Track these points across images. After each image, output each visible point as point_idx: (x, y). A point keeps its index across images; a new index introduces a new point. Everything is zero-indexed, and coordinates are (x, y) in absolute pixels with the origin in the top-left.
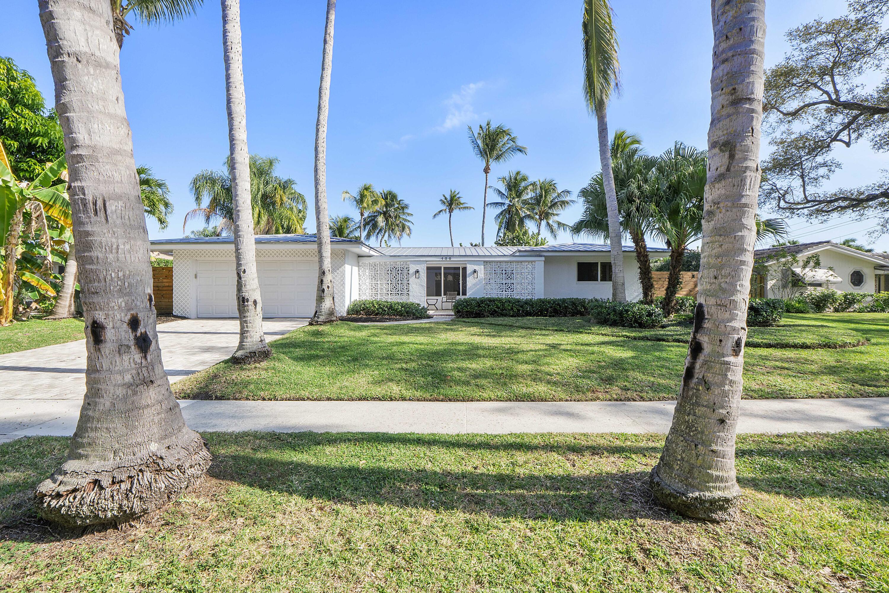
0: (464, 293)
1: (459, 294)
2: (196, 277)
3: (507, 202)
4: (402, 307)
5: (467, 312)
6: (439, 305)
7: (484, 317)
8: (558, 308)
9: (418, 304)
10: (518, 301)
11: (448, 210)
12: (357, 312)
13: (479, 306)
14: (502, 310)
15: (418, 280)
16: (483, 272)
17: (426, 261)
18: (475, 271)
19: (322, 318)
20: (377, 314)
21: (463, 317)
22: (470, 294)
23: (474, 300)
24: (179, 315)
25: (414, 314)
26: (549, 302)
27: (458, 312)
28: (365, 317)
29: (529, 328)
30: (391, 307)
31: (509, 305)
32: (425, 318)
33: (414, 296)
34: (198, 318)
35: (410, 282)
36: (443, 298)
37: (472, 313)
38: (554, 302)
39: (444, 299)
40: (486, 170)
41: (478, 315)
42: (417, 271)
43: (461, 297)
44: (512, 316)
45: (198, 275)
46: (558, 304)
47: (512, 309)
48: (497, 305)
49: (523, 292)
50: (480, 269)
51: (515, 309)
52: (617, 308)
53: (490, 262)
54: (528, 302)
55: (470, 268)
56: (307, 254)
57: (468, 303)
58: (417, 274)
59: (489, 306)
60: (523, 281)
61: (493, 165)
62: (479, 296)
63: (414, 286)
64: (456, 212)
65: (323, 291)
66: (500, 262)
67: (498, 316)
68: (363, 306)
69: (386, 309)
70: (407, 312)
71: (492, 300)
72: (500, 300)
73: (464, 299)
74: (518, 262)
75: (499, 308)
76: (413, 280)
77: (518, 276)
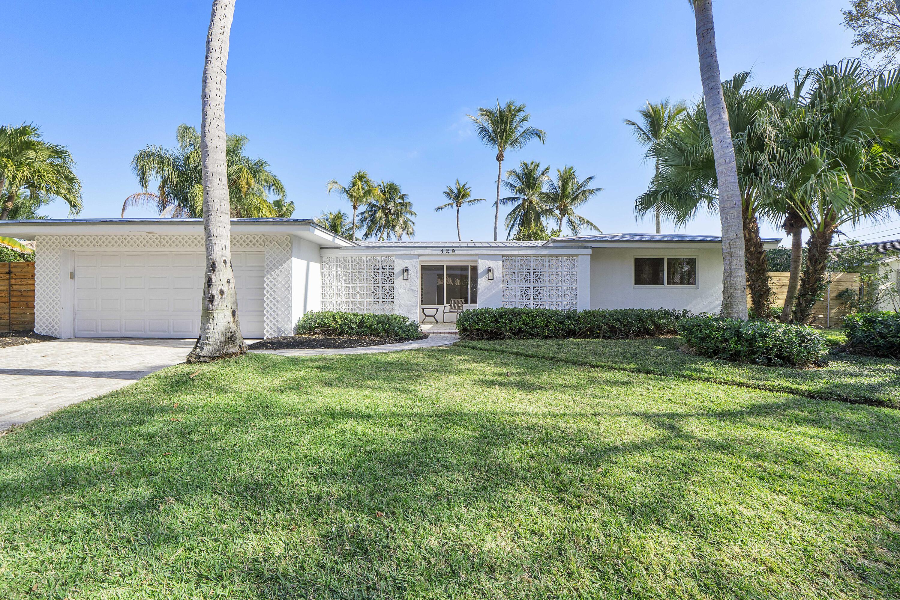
0: (474, 301)
1: (466, 302)
2: (72, 276)
3: (522, 197)
4: (378, 323)
5: (477, 329)
6: (439, 317)
7: (504, 338)
8: (617, 324)
9: (404, 318)
10: (556, 313)
11: (455, 204)
12: (311, 330)
14: (533, 328)
15: (407, 283)
16: (501, 270)
17: (419, 255)
18: (489, 270)
19: (208, 350)
20: (340, 334)
21: (472, 339)
22: (482, 304)
23: (489, 311)
24: (44, 333)
25: (397, 334)
26: (604, 317)
27: (465, 330)
28: (321, 337)
29: (586, 364)
30: (361, 324)
31: (542, 321)
32: (414, 339)
33: (400, 305)
34: (77, 338)
35: (395, 285)
36: (446, 306)
37: (486, 331)
38: (612, 316)
39: (447, 309)
40: (500, 158)
41: (495, 335)
42: (406, 270)
43: (469, 307)
44: (547, 337)
45: (77, 274)
46: (618, 320)
47: (547, 326)
48: (524, 321)
49: (559, 299)
50: (498, 266)
51: (551, 327)
52: (743, 330)
53: (512, 256)
54: (571, 316)
55: (482, 265)
57: (478, 316)
58: (406, 274)
59: (511, 321)
60: (560, 284)
62: (496, 305)
63: (401, 291)
64: (464, 206)
65: (211, 299)
66: (526, 256)
67: (526, 337)
68: (319, 321)
69: (355, 326)
70: (387, 331)
71: (515, 313)
72: (529, 313)
73: (474, 310)
74: (552, 256)
75: (526, 325)
76: (399, 282)
77: (553, 277)
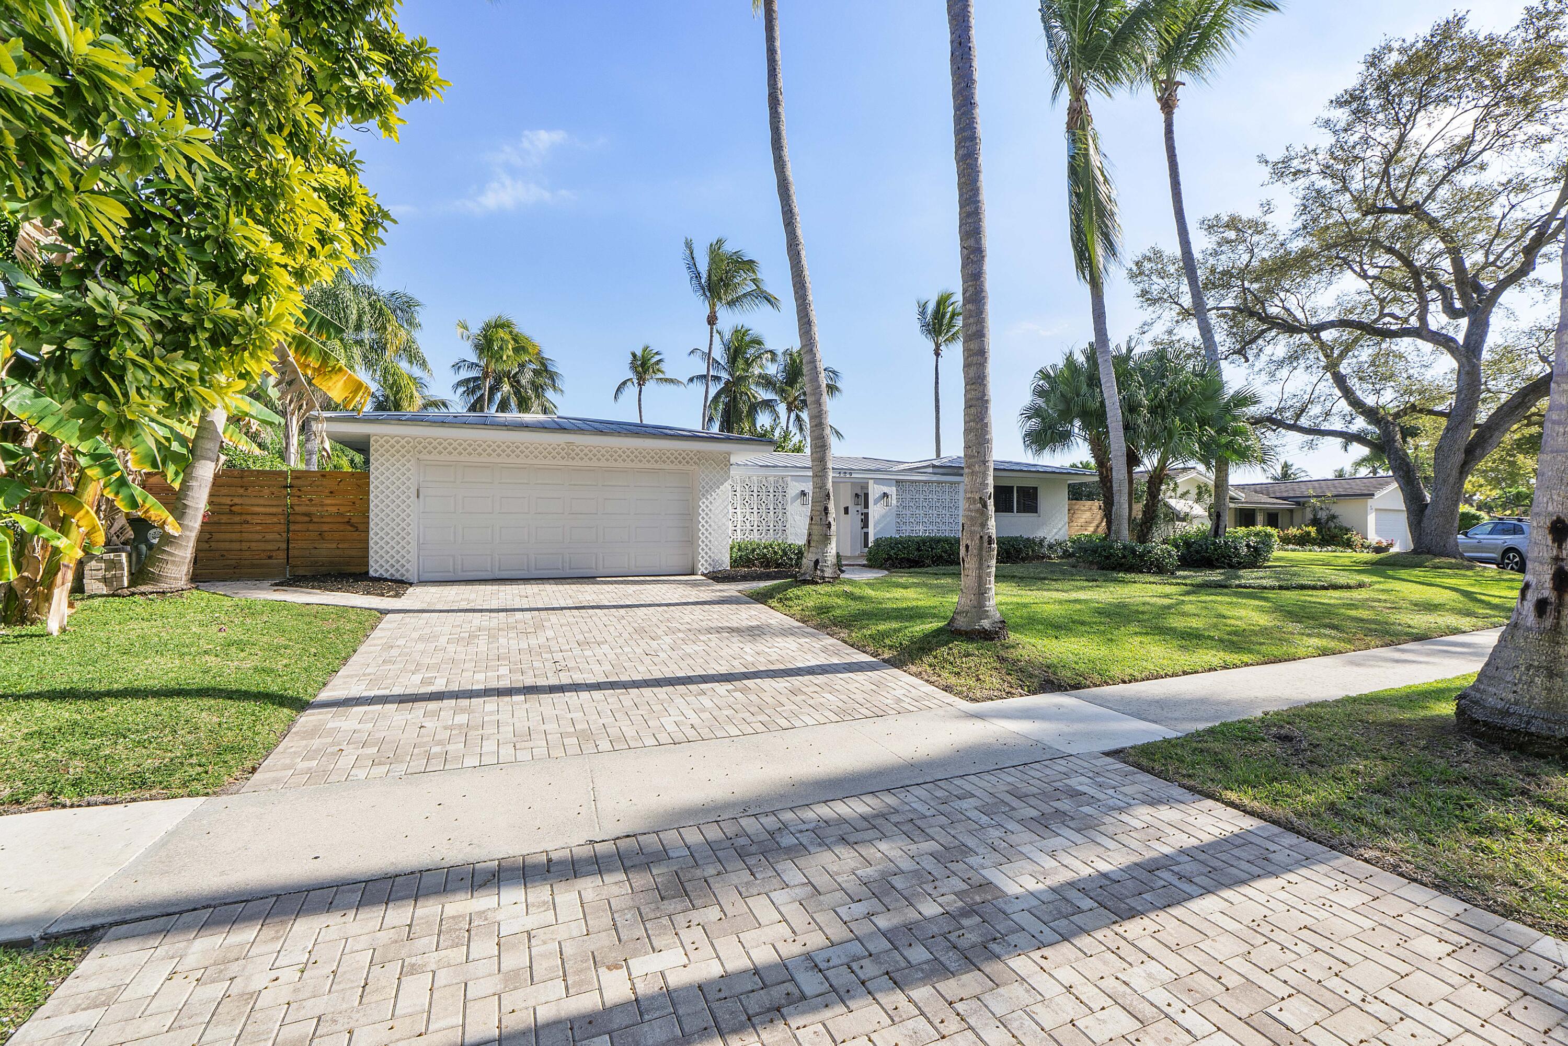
2: (418, 494)
11: (636, 381)
13: (919, 550)
15: (804, 508)
16: (894, 497)
18: (885, 496)
22: (877, 531)
24: (386, 576)
33: (796, 534)
35: (788, 511)
42: (804, 494)
45: (422, 492)
50: (892, 491)
53: (904, 482)
55: (877, 491)
56: (664, 458)
58: (804, 498)
61: (723, 313)
63: (797, 518)
66: (917, 482)
74: (939, 482)
76: (795, 508)
